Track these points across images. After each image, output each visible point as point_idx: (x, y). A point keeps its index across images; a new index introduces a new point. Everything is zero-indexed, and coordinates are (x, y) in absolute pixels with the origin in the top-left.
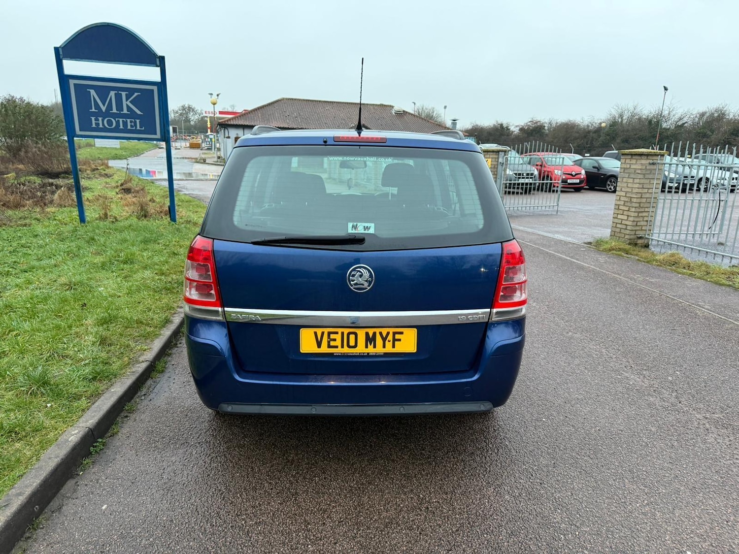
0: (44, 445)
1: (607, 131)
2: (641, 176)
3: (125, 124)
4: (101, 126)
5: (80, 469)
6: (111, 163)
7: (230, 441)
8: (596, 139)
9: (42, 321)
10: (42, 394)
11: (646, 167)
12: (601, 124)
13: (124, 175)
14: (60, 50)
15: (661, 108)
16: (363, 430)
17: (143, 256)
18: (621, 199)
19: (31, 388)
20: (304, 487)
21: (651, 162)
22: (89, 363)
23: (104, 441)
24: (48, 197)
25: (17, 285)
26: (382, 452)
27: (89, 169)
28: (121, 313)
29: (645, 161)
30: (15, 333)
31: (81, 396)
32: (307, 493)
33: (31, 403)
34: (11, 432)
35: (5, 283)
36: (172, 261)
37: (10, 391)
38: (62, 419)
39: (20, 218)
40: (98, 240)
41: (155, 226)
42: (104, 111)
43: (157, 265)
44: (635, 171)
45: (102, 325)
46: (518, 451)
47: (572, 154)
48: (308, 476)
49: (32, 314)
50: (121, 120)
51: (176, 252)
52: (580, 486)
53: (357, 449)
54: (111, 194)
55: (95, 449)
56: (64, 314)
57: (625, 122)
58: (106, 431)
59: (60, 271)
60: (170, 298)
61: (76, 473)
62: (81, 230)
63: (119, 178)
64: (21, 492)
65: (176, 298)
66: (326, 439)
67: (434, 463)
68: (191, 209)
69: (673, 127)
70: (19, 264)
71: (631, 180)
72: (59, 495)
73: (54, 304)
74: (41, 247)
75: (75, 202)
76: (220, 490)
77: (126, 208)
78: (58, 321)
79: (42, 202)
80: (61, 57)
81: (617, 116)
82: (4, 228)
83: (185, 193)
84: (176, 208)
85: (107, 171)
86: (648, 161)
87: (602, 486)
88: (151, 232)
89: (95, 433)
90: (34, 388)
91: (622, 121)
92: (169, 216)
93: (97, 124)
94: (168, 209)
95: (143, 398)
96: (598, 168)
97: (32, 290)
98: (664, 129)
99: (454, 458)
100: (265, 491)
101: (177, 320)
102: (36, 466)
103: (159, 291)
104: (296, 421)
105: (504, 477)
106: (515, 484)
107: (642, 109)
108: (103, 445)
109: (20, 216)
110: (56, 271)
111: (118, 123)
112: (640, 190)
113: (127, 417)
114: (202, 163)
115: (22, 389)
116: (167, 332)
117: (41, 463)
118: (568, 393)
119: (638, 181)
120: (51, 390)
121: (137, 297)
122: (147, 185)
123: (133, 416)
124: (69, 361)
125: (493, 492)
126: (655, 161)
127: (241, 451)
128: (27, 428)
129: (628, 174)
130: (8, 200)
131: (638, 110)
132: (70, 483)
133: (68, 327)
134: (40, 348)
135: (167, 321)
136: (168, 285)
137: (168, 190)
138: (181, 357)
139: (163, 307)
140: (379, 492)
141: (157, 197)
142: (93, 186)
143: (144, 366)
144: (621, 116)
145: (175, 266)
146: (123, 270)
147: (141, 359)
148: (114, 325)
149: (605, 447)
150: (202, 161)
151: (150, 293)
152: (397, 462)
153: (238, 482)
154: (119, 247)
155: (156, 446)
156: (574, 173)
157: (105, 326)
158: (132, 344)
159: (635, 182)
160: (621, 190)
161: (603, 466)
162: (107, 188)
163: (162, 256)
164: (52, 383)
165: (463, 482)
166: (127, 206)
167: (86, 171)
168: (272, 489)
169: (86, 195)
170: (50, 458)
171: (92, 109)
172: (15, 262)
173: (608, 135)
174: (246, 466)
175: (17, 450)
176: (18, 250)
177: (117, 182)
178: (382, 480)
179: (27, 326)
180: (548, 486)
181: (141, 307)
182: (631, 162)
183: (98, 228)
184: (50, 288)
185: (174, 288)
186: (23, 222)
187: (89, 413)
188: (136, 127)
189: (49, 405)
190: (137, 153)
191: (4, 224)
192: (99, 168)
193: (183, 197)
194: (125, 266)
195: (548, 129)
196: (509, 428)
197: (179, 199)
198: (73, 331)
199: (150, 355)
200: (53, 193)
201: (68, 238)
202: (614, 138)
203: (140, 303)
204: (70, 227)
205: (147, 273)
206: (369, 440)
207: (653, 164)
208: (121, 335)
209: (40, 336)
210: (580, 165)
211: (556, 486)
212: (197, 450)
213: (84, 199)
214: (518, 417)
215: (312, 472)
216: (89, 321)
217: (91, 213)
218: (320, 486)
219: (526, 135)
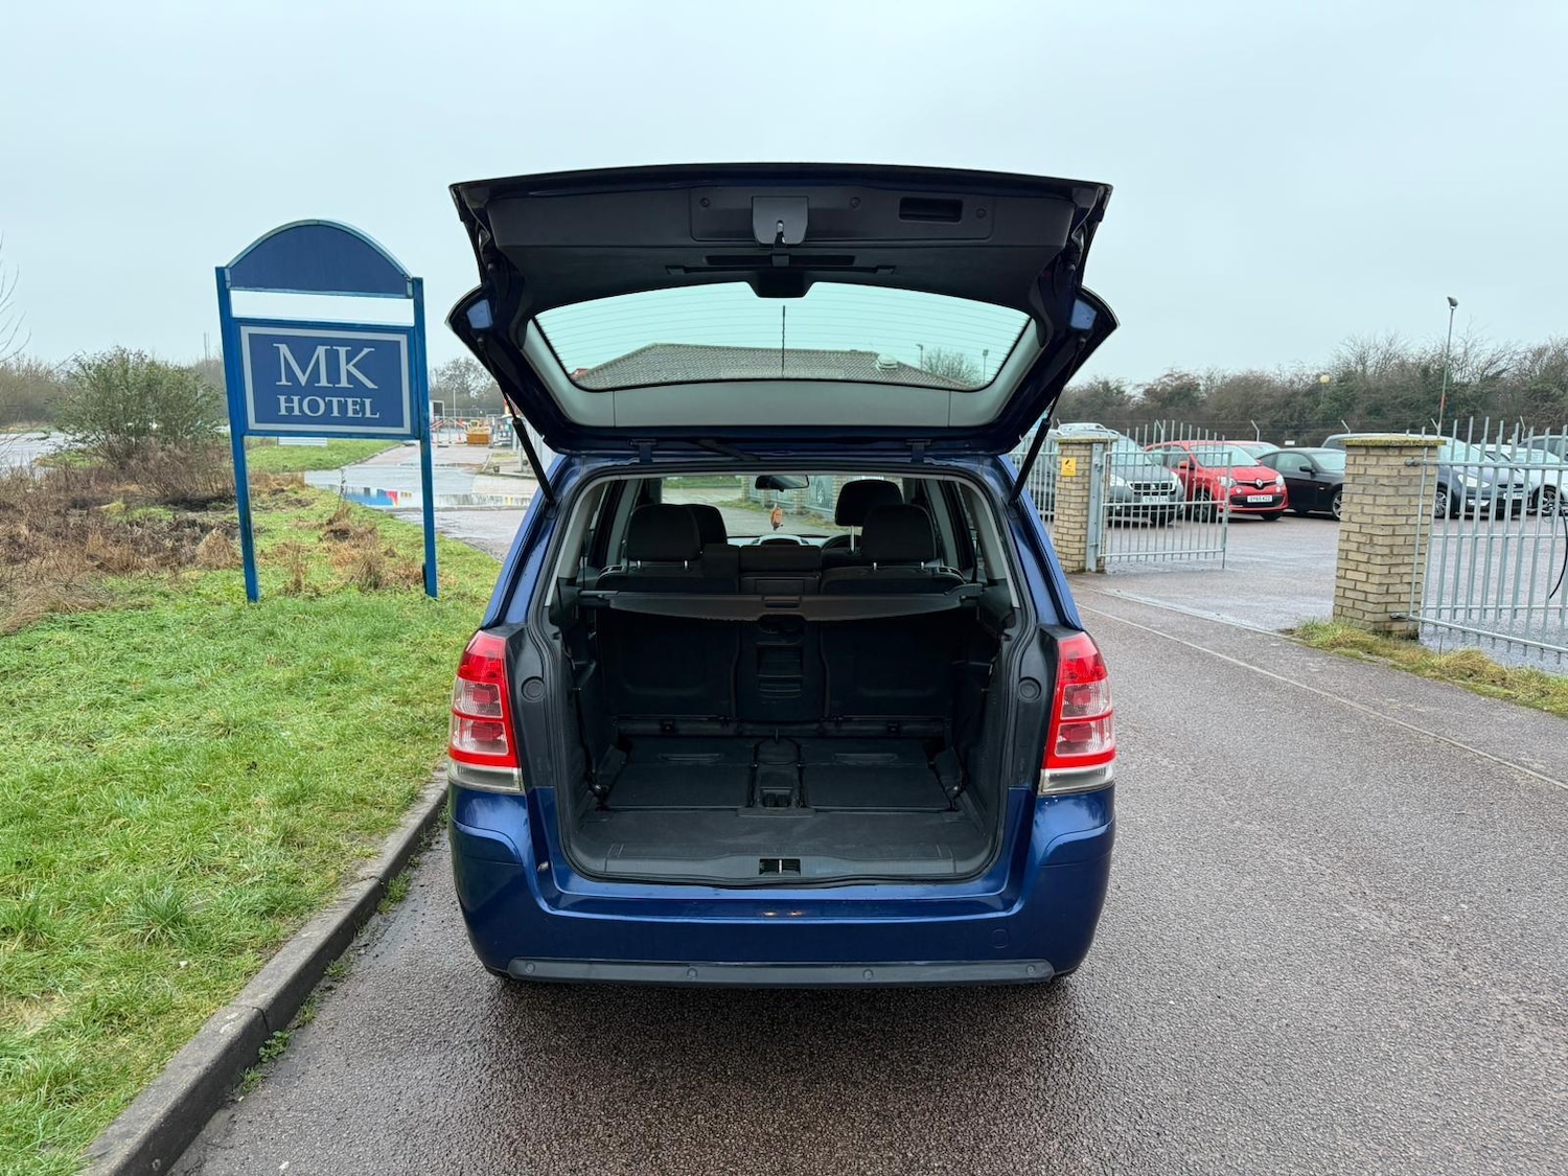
0: (173, 1041)
1: (1334, 392)
2: (1390, 491)
3: (343, 407)
4: (297, 412)
5: (238, 1090)
6: (310, 478)
7: (531, 1038)
8: (1312, 409)
9: (172, 798)
10: (172, 941)
11: (1399, 471)
12: (1318, 376)
13: (334, 501)
14: (227, 271)
15: (1447, 340)
16: (797, 1022)
17: (368, 667)
18: (1351, 538)
19: (150, 930)
20: (674, 1133)
21: (1409, 460)
22: (261, 882)
23: (286, 1036)
24: (187, 549)
25: (125, 728)
26: (833, 1068)
27: (266, 490)
28: (324, 782)
29: (1395, 460)
30: (121, 821)
31: (244, 945)
32: (680, 1144)
33: (149, 958)
34: (112, 1014)
35: (102, 722)
36: (426, 676)
37: (109, 935)
38: (206, 992)
39: (132, 592)
40: (282, 635)
41: (395, 605)
42: (303, 384)
43: (397, 684)
44: (1376, 481)
45: (287, 805)
46: (1113, 1066)
47: (1258, 442)
48: (683, 1112)
49: (154, 784)
50: (335, 400)
51: (434, 657)
52: (1241, 1140)
53: (782, 1059)
54: (309, 540)
55: (268, 1051)
56: (214, 785)
57: (1370, 371)
58: (291, 1016)
59: (207, 698)
60: (420, 751)
61: (231, 1098)
62: (250, 617)
63: (324, 508)
64: (128, 1131)
65: (433, 750)
66: (722, 1040)
67: (938, 1090)
68: (467, 569)
69: (1476, 381)
70: (129, 684)
71: (1369, 500)
72: (198, 1140)
73: (195, 764)
74: (172, 650)
75: (237, 558)
76: (508, 1137)
77: (339, 570)
78: (202, 799)
79: (173, 560)
80: (228, 285)
81: (1353, 359)
82: (100, 612)
83: (457, 536)
84: (438, 567)
85: (303, 495)
86: (1403, 460)
87: (1286, 1141)
88: (387, 617)
89: (269, 1019)
90: (157, 929)
91: (1364, 371)
92: (422, 584)
93: (290, 409)
94: (420, 570)
95: (362, 952)
96: (1313, 471)
97: (152, 736)
98: (1457, 384)
99: (980, 1080)
100: (598, 1140)
101: (432, 795)
102: (159, 1081)
103: (398, 737)
104: (661, 1002)
105: (1081, 1119)
106: (1105, 1133)
107: (1406, 345)
108: (285, 1045)
109: (131, 588)
110: (199, 698)
111: (329, 405)
112: (1390, 520)
113: (330, 988)
114: (491, 475)
115: (134, 931)
116: (413, 820)
117: (168, 1076)
118: (1226, 948)
119: (1383, 501)
120: (189, 933)
121: (356, 749)
122: (380, 521)
123: (341, 988)
124: (223, 878)
125: (1059, 1149)
126: (1417, 460)
127: (551, 1059)
128: (142, 1008)
129: (1362, 488)
130: (108, 556)
131: (1397, 348)
132: (221, 1117)
133: (221, 810)
134: (167, 851)
135: (414, 798)
136: (418, 725)
137: (423, 532)
138: (440, 869)
139: (405, 769)
140: (825, 1145)
141: (400, 546)
142: (275, 525)
143: (366, 887)
144: (1362, 360)
145: (433, 685)
146: (329, 695)
147: (361, 874)
148: (310, 805)
149: (1299, 1061)
150: (492, 471)
151: (381, 741)
152: (863, 1087)
153: (543, 1122)
154: (323, 649)
155: (386, 1048)
156: (1259, 483)
157: (293, 808)
158: (345, 844)
159: (1377, 502)
160: (1350, 521)
161: (1291, 1100)
162: (300, 528)
163: (407, 665)
164: (190, 919)
165: (995, 1129)
166: (339, 564)
167: (259, 495)
168: (610, 1136)
169: (261, 544)
170: (184, 1067)
171: (280, 381)
172: (121, 681)
173: (1336, 400)
174: (561, 1089)
175: (123, 1051)
176: (125, 656)
177: (321, 516)
178: (831, 1122)
179: (143, 807)
180: (1172, 1138)
181: (363, 770)
182: (1367, 463)
183: (282, 610)
184: (187, 733)
185: (428, 731)
186: (137, 600)
187: (258, 979)
188: (364, 413)
189: (183, 964)
190: (360, 458)
191: (100, 605)
192: (285, 488)
193: (451, 546)
194: (334, 687)
195: (1206, 391)
196: (1097, 1020)
197: (444, 550)
198: (231, 818)
199: (378, 867)
200: (195, 540)
201: (223, 631)
202: (1349, 405)
203: (360, 761)
204: (227, 611)
205: (377, 702)
206: (807, 1043)
207: (1414, 465)
208: (323, 825)
209: (168, 828)
210: (1273, 466)
211: (1191, 1138)
212: (465, 1055)
213: (257, 550)
214: (1117, 996)
215: (692, 1103)
216: (262, 799)
217: (269, 581)
218: (706, 1132)
219: (1160, 403)
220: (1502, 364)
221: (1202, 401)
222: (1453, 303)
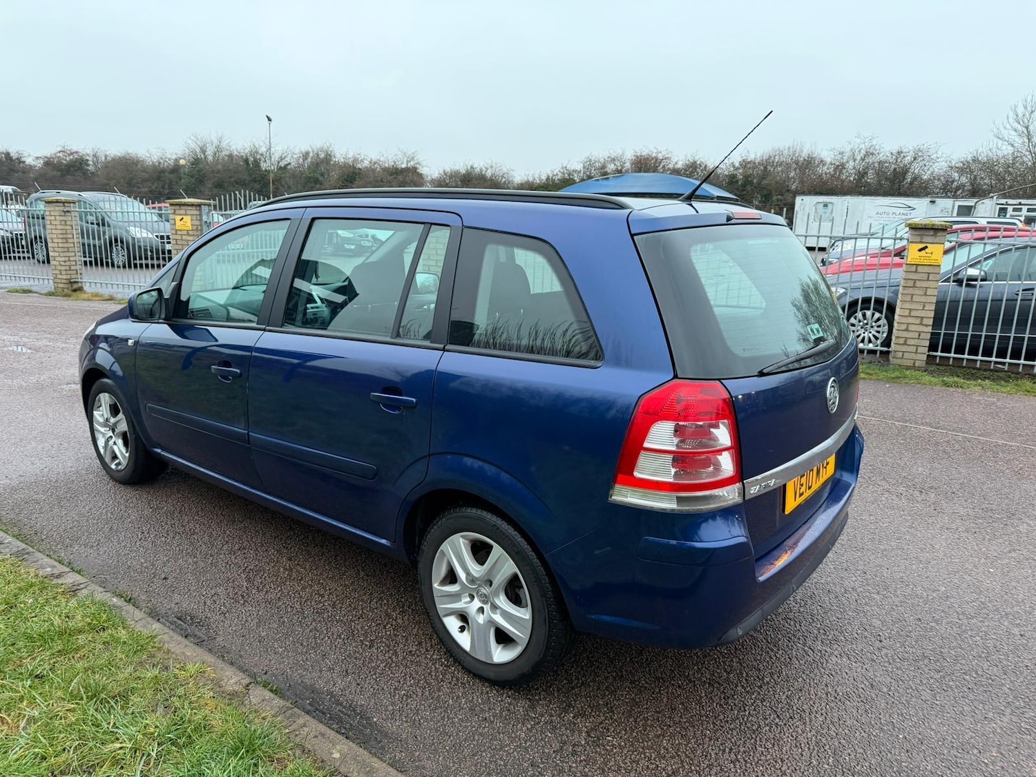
91: (206, 158)
219: (59, 173)
220: (288, 160)
221: (93, 173)
222: (269, 120)
